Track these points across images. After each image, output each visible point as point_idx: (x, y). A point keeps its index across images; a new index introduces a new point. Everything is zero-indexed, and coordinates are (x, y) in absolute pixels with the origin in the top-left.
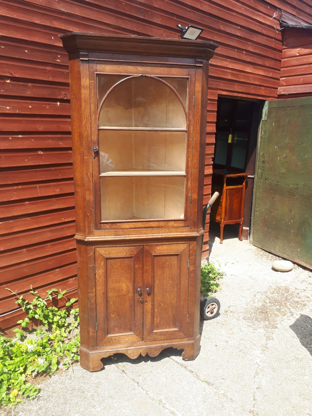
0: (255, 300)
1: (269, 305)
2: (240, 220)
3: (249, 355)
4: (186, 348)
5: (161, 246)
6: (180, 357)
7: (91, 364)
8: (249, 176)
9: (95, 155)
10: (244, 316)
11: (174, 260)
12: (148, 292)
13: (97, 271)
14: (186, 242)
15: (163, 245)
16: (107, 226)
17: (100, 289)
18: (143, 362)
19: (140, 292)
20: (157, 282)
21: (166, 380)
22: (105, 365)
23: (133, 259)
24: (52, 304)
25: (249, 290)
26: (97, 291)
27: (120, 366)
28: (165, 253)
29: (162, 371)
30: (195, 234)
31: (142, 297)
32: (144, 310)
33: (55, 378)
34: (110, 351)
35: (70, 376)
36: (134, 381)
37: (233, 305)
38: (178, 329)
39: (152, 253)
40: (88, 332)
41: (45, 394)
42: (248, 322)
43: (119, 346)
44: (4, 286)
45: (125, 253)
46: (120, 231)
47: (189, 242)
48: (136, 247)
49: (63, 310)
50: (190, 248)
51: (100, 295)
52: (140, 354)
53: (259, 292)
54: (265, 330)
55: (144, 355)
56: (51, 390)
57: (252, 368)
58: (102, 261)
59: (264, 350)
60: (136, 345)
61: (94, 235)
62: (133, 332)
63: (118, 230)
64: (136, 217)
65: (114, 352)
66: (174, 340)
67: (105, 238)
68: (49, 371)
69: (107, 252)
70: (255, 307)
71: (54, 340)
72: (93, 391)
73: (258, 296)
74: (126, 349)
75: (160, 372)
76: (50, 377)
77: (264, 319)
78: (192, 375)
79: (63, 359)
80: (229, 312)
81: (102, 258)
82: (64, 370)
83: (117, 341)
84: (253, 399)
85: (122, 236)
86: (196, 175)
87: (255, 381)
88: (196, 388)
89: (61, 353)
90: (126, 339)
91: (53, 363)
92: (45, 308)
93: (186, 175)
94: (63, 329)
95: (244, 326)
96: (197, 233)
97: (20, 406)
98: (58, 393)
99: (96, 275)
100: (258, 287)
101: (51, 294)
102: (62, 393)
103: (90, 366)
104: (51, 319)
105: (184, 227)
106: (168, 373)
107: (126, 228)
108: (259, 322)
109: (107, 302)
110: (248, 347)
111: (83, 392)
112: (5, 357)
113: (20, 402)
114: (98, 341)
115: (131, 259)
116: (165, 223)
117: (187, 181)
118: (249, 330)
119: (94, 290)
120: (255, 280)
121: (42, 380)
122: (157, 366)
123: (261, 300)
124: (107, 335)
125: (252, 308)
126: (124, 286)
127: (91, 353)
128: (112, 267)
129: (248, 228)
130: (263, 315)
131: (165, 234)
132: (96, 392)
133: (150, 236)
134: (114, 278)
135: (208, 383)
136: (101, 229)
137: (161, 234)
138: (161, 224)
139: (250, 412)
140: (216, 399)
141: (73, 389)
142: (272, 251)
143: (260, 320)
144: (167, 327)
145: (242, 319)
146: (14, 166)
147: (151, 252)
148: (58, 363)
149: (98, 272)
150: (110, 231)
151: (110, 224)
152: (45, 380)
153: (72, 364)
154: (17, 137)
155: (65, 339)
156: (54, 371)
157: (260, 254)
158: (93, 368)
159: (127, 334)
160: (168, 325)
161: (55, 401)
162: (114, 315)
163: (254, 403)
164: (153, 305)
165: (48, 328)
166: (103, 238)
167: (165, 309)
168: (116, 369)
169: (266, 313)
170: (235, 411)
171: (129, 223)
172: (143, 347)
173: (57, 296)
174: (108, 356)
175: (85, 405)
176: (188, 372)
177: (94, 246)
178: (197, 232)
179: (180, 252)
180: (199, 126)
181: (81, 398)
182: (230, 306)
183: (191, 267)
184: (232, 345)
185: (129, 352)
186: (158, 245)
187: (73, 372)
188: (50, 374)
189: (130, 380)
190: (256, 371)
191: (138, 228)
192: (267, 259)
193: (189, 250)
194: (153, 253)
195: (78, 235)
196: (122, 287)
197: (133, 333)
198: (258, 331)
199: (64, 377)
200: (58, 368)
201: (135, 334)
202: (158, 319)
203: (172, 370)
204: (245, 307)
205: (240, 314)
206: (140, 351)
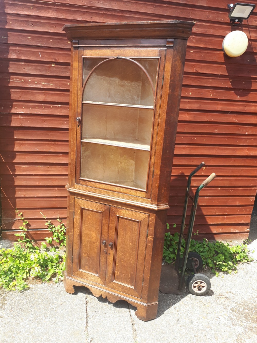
4: (139, 307)
5: (124, 210)
7: (66, 286)
9: (79, 124)
10: (235, 307)
11: (135, 226)
14: (146, 212)
15: (126, 209)
16: (84, 183)
17: (76, 231)
21: (109, 326)
26: (74, 232)
27: (89, 298)
28: (127, 217)
29: (113, 316)
31: (107, 248)
32: (107, 260)
34: (80, 283)
35: (53, 288)
36: (87, 313)
37: (234, 292)
38: (133, 288)
39: (117, 214)
40: (67, 262)
41: (29, 293)
43: (87, 281)
44: (39, 210)
45: (96, 208)
47: (149, 213)
48: (104, 205)
51: (76, 236)
52: (101, 295)
54: (245, 330)
55: (104, 297)
56: (35, 292)
58: (79, 210)
60: (99, 286)
62: (98, 275)
63: (92, 188)
65: (83, 285)
68: (44, 279)
69: (83, 203)
72: (56, 306)
74: (92, 286)
75: (111, 317)
76: (42, 284)
81: (79, 207)
82: (54, 282)
83: (86, 277)
85: (94, 193)
86: (160, 152)
90: (92, 278)
91: (49, 274)
93: (150, 151)
96: (156, 207)
97: (11, 293)
98: (36, 296)
99: (75, 219)
102: (38, 297)
105: (146, 198)
106: (116, 321)
107: (98, 187)
109: (81, 243)
110: (208, 337)
111: (50, 303)
112: (23, 258)
113: (13, 290)
114: (73, 271)
115: (100, 214)
116: (129, 190)
117: (151, 156)
121: (36, 283)
122: (114, 311)
124: (79, 269)
126: (94, 235)
127: (67, 277)
128: (86, 216)
133: (115, 199)
136: (80, 184)
138: (126, 190)
141: (46, 298)
144: (125, 282)
145: (229, 309)
146: (53, 127)
147: (116, 213)
148: (54, 276)
149: (76, 217)
150: (86, 187)
152: (38, 283)
153: (62, 281)
154: (57, 106)
156: (46, 280)
159: (94, 274)
160: (125, 281)
161: (30, 300)
162: (86, 255)
164: (115, 259)
166: (79, 191)
167: (125, 266)
168: (84, 299)
172: (104, 290)
174: (78, 286)
175: (43, 313)
177: (74, 196)
179: (140, 220)
180: (166, 105)
181: (45, 306)
182: (230, 292)
183: (149, 237)
184: (194, 327)
185: (93, 289)
186: (122, 209)
187: (57, 287)
188: (43, 281)
189: (84, 311)
191: (107, 190)
193: (149, 220)
196: (92, 235)
199: (49, 287)
200: (50, 280)
201: (99, 277)
202: (118, 273)
203: (121, 320)
204: (246, 300)
205: (233, 303)
206: (101, 292)
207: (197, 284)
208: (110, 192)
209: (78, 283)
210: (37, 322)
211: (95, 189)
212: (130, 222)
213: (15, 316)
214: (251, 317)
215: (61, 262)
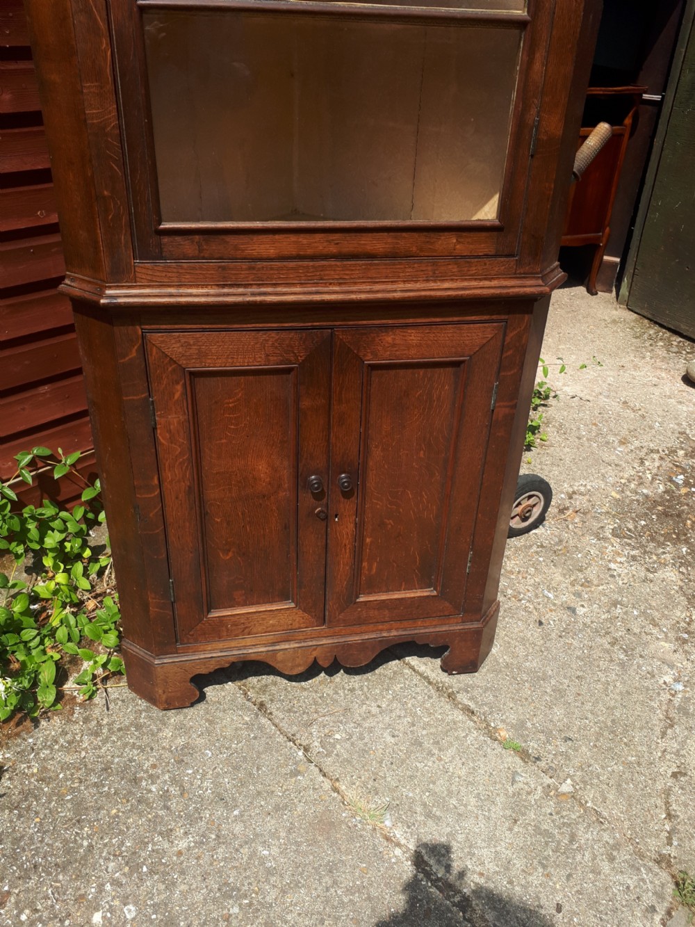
0: (643, 476)
1: (684, 491)
2: (601, 234)
3: (641, 656)
4: (456, 642)
5: (398, 331)
6: (433, 660)
7: (160, 691)
8: (646, 96)
10: (616, 525)
11: (443, 383)
12: (346, 487)
13: (160, 416)
14: (494, 317)
15: (407, 326)
16: (187, 246)
17: (176, 476)
18: (323, 674)
19: (317, 489)
20: (377, 453)
21: (393, 740)
22: (207, 686)
23: (291, 376)
24: (39, 493)
25: (624, 443)
26: (165, 484)
27: (253, 688)
28: (414, 356)
29: (379, 706)
30: (530, 286)
31: (325, 501)
32: (329, 541)
33: (51, 727)
34: (219, 657)
35: (98, 722)
36: (294, 742)
37: (582, 489)
38: (435, 593)
39: (365, 355)
40: (146, 607)
41: (15, 787)
42: (629, 545)
43: (249, 641)
45: (263, 356)
46: (242, 269)
47: (506, 317)
48: (304, 334)
49: (76, 508)
50: (508, 339)
51: (177, 498)
52: (315, 658)
53: (652, 451)
54: (680, 572)
55: (324, 662)
56: (35, 771)
57: (653, 704)
58: (178, 383)
59: (685, 641)
60: (301, 637)
61: (133, 282)
62: (293, 601)
63: (232, 265)
64: (303, 214)
65: (232, 659)
66: (419, 623)
67: (181, 296)
68: (31, 704)
69: (194, 350)
70: (647, 496)
71: (51, 599)
72: (167, 777)
73: (653, 464)
74: (271, 648)
75: (374, 710)
76: (36, 726)
77: (674, 536)
78: (472, 724)
79: (79, 662)
80: (571, 511)
81: (174, 370)
82: (80, 699)
83: (242, 628)
84: (664, 816)
85: (249, 290)
87: (665, 751)
88: (486, 772)
89: (70, 644)
90: (271, 622)
91: (42, 680)
92: (9, 514)
93: (529, 18)
94: (79, 567)
95: (619, 560)
96: (540, 282)
98: (58, 784)
99: (159, 431)
100: (650, 435)
101: (32, 465)
102: (68, 783)
103: (158, 696)
104: (36, 541)
105: (496, 256)
106: (400, 717)
107: (264, 253)
108: (659, 546)
109: (203, 517)
110: (637, 631)
111: (135, 780)
114: (178, 628)
115: (285, 376)
116: (420, 238)
117: (531, 51)
118: (635, 573)
119: (156, 481)
120: (640, 413)
121: (9, 737)
122: (365, 689)
123: (661, 476)
124: (209, 611)
125: (638, 501)
126: (262, 468)
127: (157, 662)
128: (216, 403)
129: (618, 260)
130: (671, 522)
131: (418, 286)
132: (174, 781)
133: (360, 292)
134: (224, 441)
135: (524, 755)
136: (161, 258)
137: (401, 286)
138: (406, 243)
139: (658, 862)
140: (549, 811)
141: (106, 770)
142: (683, 328)
143: (662, 539)
144: (401, 585)
145: (610, 536)
147: (361, 354)
148: (61, 677)
149: (163, 420)
150: (201, 268)
151: (197, 237)
152: (18, 735)
153: (105, 679)
155: (85, 598)
156: (47, 705)
157: (646, 336)
158: (166, 702)
159: (274, 607)
160: (404, 582)
161: (47, 811)
162: (231, 554)
163: (667, 828)
164: (360, 526)
165: (33, 560)
166: (171, 295)
167: (399, 535)
168: (240, 699)
169: (679, 516)
170: (612, 859)
171: (277, 237)
172: (324, 641)
173: (52, 471)
174: (212, 671)
175: (142, 829)
176: (459, 716)
177: (140, 325)
178: (542, 278)
179: (467, 353)
181: (128, 801)
182: (574, 493)
183: (500, 407)
184: (588, 621)
185: (280, 656)
186: (388, 328)
187: (108, 709)
188: (36, 715)
189: (281, 739)
190: (667, 711)
191: (313, 258)
192: (668, 351)
193: (503, 346)
194: (370, 356)
195: (73, 280)
196: (254, 469)
197: (293, 605)
198: (660, 574)
199: (77, 726)
200: (60, 696)
201: (300, 608)
202: (375, 565)
203: (409, 705)
204: (618, 496)
205: (603, 517)
206: (314, 652)
207: (521, 508)
208: (331, 266)
209: (213, 661)
210: (152, 872)
211: (253, 268)
212: (421, 374)
213: (39, 907)
214: (662, 535)
215: (44, 615)
